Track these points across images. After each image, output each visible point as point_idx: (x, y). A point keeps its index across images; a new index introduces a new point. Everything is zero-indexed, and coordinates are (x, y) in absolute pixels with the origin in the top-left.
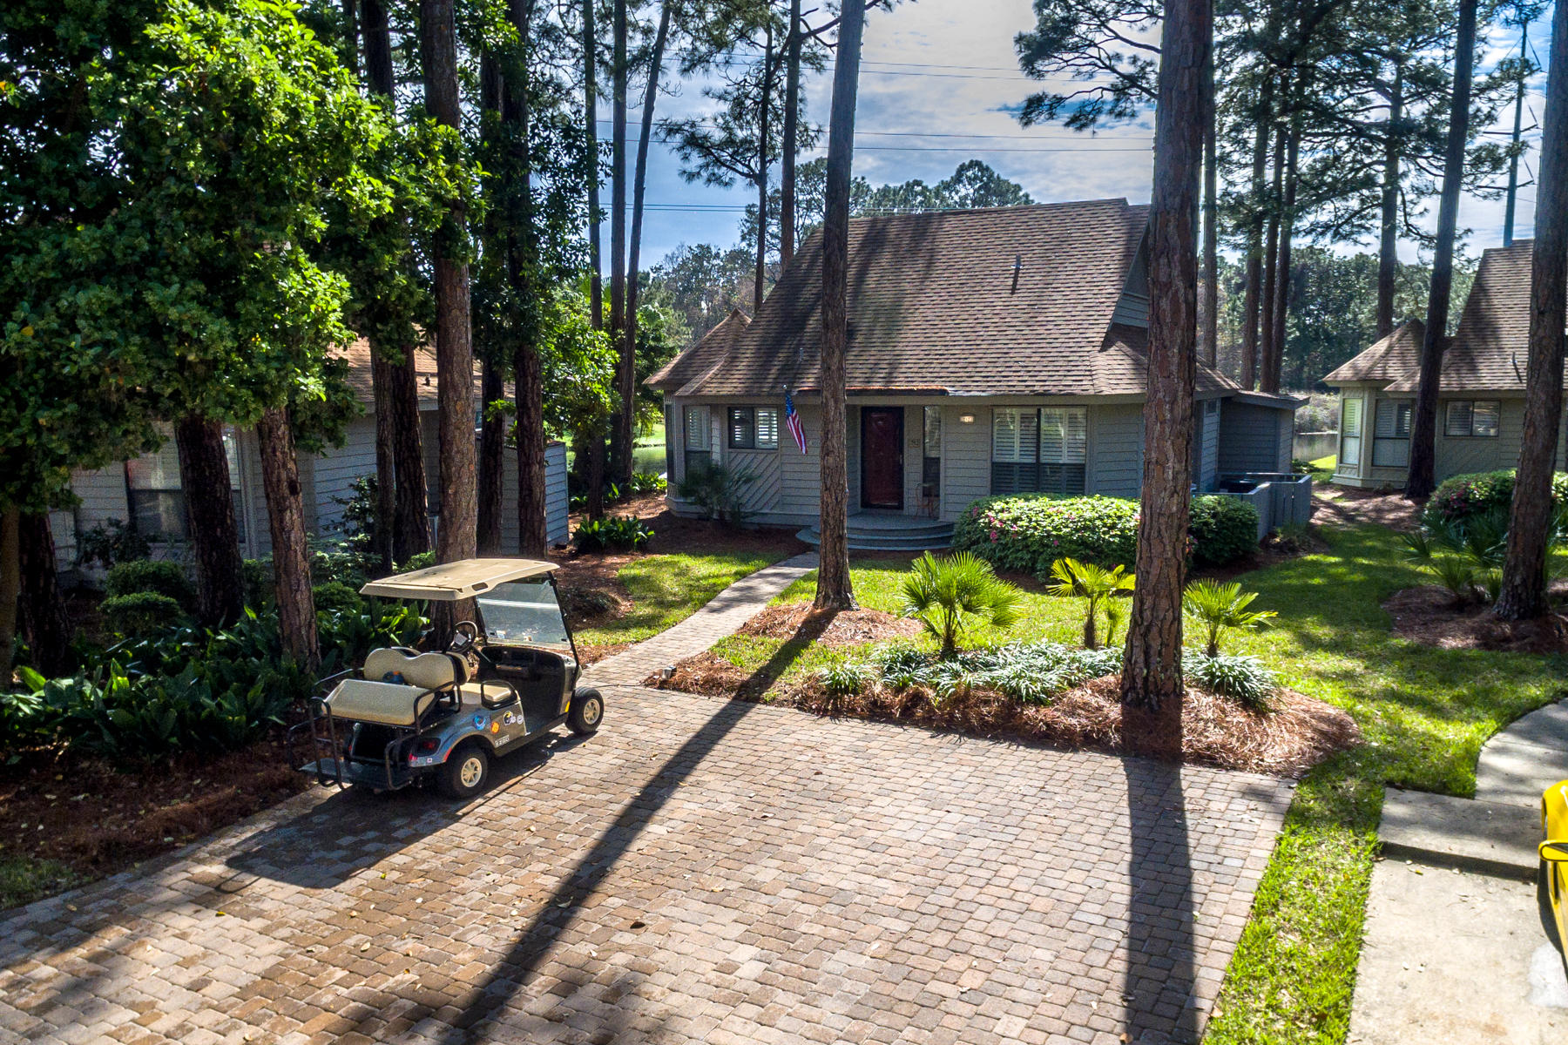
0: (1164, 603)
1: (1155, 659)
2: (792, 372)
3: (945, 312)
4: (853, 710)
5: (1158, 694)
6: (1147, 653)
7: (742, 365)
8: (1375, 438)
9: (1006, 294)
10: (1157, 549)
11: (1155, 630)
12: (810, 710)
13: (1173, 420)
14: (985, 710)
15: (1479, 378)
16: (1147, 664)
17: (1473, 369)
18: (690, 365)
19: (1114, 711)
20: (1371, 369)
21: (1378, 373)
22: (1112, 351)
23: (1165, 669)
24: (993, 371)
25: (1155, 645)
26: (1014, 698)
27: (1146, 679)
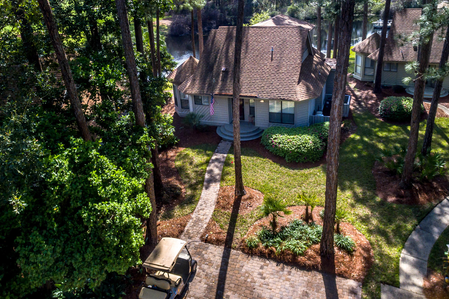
0: (330, 235)
1: (328, 247)
2: (212, 87)
3: (253, 66)
4: (256, 254)
5: (329, 254)
6: (326, 246)
7: (197, 82)
8: (365, 68)
9: (270, 61)
10: (328, 225)
11: (328, 241)
12: (245, 253)
13: (332, 199)
14: (288, 257)
15: (392, 57)
16: (326, 248)
17: (391, 54)
18: (180, 77)
19: (319, 259)
20: (364, 49)
21: (366, 51)
22: (301, 84)
23: (330, 249)
24: (268, 90)
25: (328, 244)
26: (295, 255)
27: (326, 251)
